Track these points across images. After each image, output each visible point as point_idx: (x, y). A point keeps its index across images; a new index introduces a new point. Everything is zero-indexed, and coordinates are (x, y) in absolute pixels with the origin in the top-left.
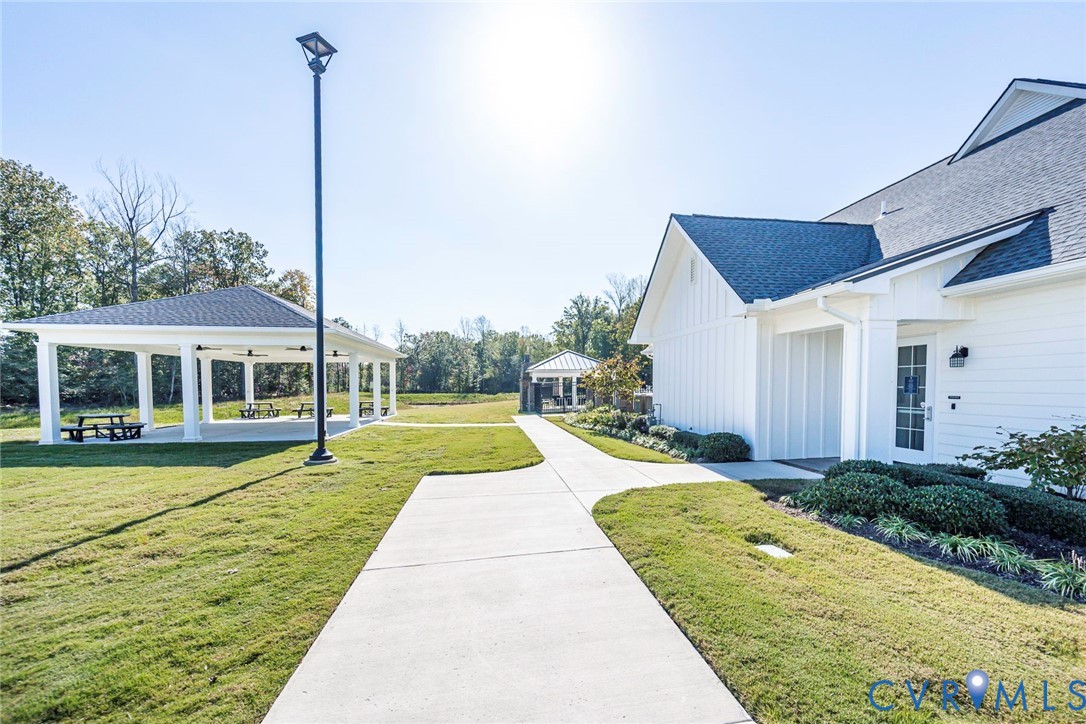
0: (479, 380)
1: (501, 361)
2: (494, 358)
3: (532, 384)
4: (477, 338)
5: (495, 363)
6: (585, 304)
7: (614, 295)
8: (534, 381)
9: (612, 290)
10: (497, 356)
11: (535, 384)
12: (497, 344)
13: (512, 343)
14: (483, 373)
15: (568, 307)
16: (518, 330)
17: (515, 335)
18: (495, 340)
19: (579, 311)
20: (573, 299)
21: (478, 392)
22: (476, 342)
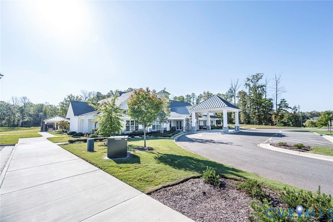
0: (20, 122)
1: (34, 114)
2: (30, 113)
3: (45, 124)
4: (21, 105)
5: (30, 115)
6: (73, 98)
7: (83, 96)
8: (46, 123)
9: (83, 95)
10: (31, 112)
11: (46, 124)
12: (32, 108)
13: (41, 108)
14: (23, 119)
15: (66, 98)
16: (44, 103)
17: (42, 105)
18: (31, 106)
19: (70, 100)
20: (68, 95)
21: (20, 127)
22: (21, 106)
